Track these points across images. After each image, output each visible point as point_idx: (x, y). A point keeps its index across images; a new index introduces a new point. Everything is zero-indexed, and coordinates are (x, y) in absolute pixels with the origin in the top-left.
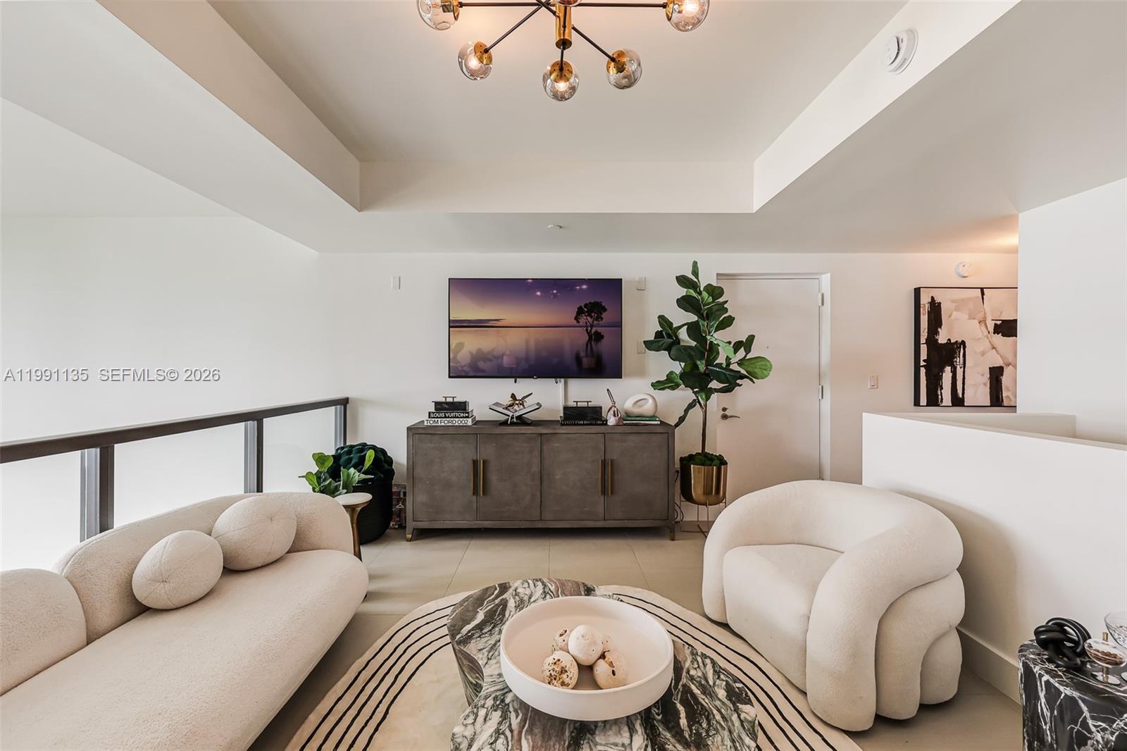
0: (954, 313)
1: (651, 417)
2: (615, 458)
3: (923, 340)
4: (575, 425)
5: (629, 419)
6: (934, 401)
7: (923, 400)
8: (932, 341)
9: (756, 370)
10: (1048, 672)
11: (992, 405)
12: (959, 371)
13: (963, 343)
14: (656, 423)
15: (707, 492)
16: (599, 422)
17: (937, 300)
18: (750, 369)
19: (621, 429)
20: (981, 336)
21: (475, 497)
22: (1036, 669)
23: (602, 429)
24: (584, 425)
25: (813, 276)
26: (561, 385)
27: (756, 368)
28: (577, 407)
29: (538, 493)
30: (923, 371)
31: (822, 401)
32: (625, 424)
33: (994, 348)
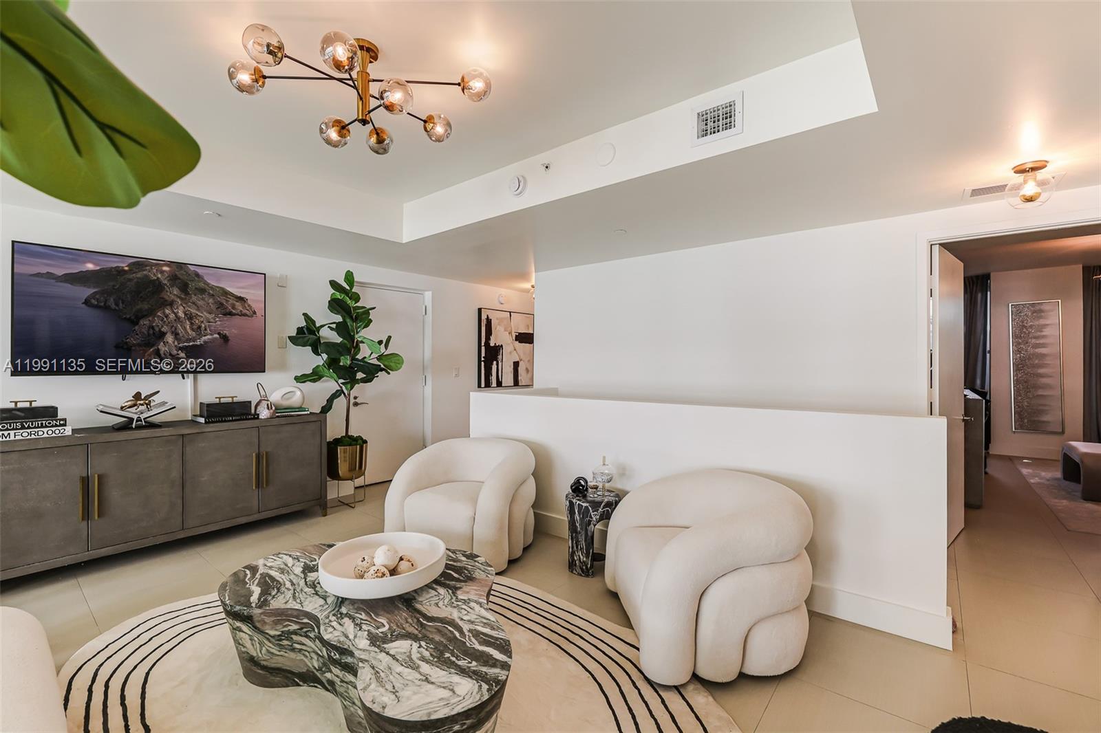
0: (498, 327)
1: (298, 408)
2: (269, 449)
3: (483, 344)
4: (222, 421)
5: (279, 411)
6: (488, 385)
7: (483, 385)
8: (487, 344)
9: (391, 364)
10: (578, 500)
11: (515, 386)
12: (500, 364)
13: (502, 346)
14: (306, 413)
15: (352, 469)
16: (250, 417)
17: (490, 318)
18: (386, 363)
19: (276, 421)
20: (509, 342)
21: (85, 523)
22: (574, 501)
23: (255, 423)
24: (232, 421)
25: (419, 292)
26: (189, 380)
27: (391, 362)
28: (220, 404)
29: (180, 501)
30: (483, 363)
31: (425, 387)
32: (278, 417)
33: (515, 350)
